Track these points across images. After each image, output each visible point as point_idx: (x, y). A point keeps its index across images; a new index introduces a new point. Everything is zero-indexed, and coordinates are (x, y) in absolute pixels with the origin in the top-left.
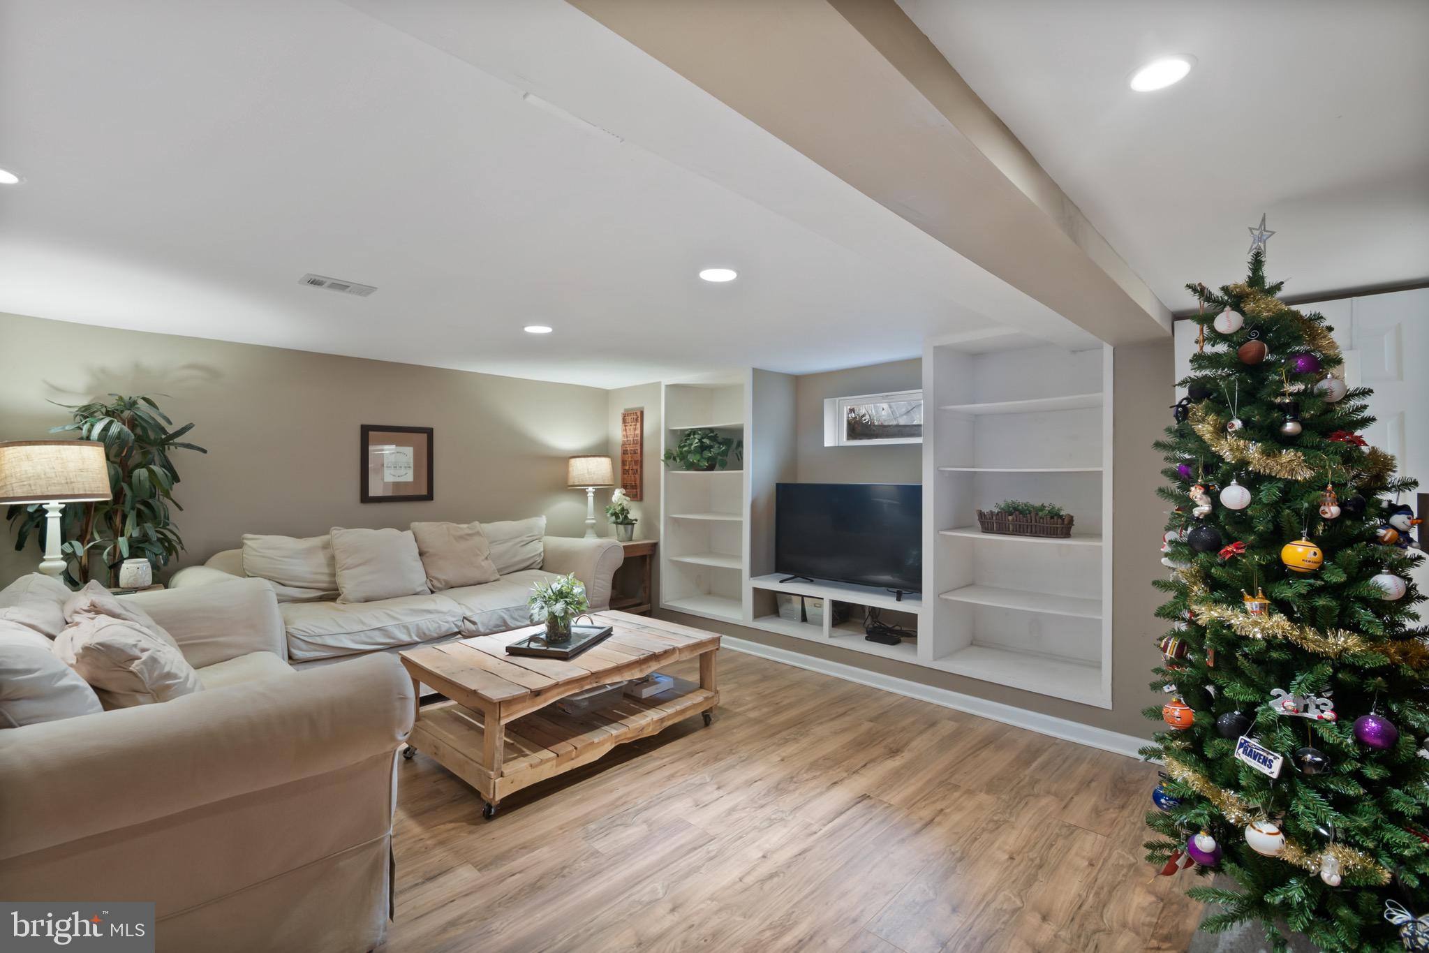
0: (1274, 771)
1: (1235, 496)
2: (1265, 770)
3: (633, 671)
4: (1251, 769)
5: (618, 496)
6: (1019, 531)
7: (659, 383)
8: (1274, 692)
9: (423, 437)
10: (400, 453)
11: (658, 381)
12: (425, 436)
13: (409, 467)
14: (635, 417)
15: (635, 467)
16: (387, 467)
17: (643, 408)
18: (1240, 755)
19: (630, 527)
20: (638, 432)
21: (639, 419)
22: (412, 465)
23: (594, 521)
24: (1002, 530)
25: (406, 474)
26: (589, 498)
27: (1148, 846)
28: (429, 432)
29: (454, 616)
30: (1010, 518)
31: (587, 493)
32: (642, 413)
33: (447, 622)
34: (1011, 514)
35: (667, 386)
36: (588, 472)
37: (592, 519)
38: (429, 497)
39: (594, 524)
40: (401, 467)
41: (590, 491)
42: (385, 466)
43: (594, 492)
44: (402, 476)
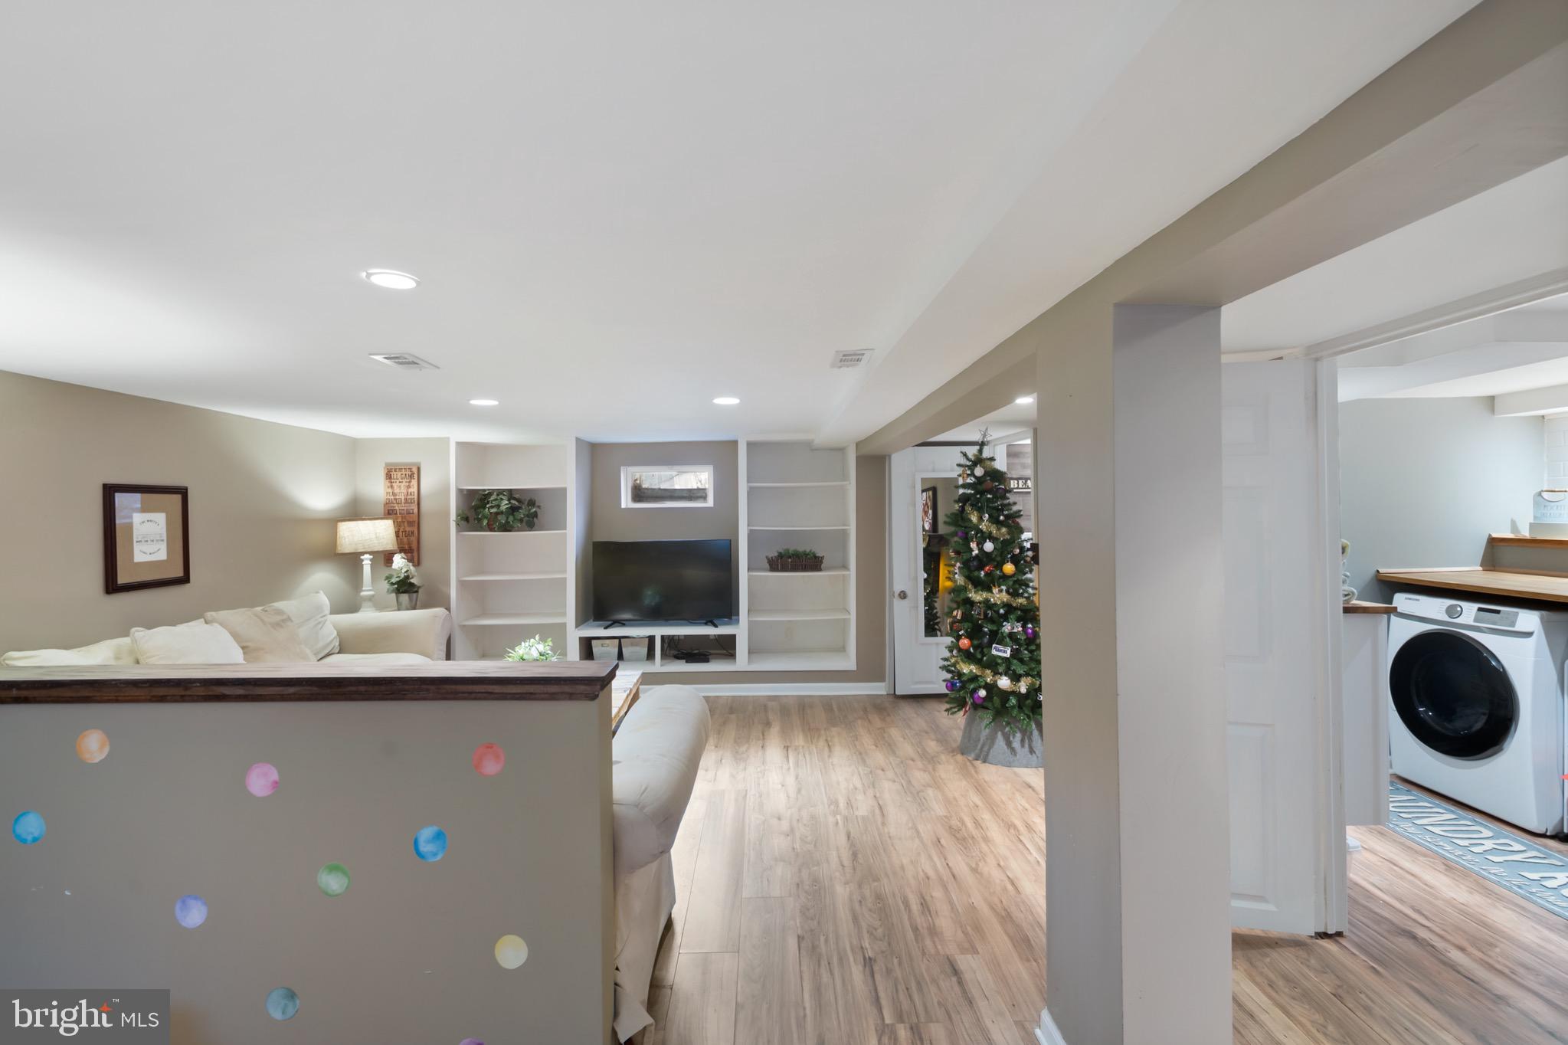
0: (1008, 655)
1: (989, 546)
2: (1005, 655)
4: (1000, 657)
5: (399, 561)
6: (794, 569)
7: (448, 439)
8: (1005, 623)
9: (177, 499)
10: (152, 521)
11: (447, 436)
12: (178, 498)
13: (163, 540)
14: (408, 473)
15: (408, 529)
16: (137, 542)
17: (420, 463)
18: (994, 652)
19: (415, 595)
20: (414, 489)
21: (416, 476)
22: (165, 538)
23: (372, 593)
24: (784, 569)
25: (159, 549)
26: (365, 566)
27: (946, 711)
28: (183, 492)
30: (790, 560)
31: (363, 560)
32: (419, 469)
34: (790, 557)
35: (459, 444)
37: (370, 590)
38: (186, 578)
39: (373, 596)
40: (153, 541)
41: (366, 559)
42: (135, 540)
43: (371, 560)
44: (154, 553)
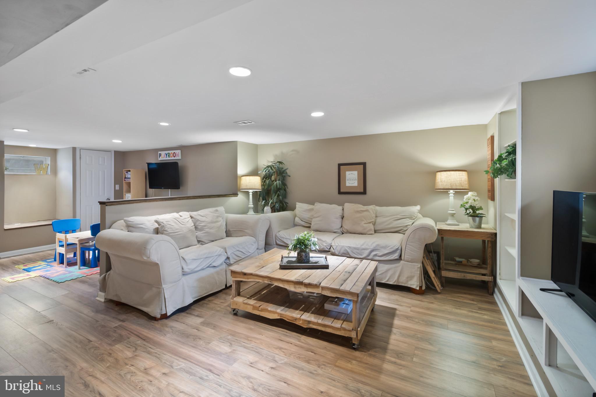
3: (290, 286)
10: (352, 174)
12: (363, 166)
13: (356, 180)
14: (490, 141)
20: (490, 151)
23: (454, 212)
25: (355, 183)
26: (450, 197)
29: (326, 244)
31: (449, 194)
32: (493, 137)
33: (323, 245)
36: (441, 181)
38: (364, 193)
40: (352, 180)
41: (451, 193)
42: (346, 179)
43: (454, 194)
44: (353, 183)
